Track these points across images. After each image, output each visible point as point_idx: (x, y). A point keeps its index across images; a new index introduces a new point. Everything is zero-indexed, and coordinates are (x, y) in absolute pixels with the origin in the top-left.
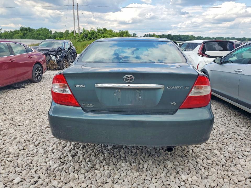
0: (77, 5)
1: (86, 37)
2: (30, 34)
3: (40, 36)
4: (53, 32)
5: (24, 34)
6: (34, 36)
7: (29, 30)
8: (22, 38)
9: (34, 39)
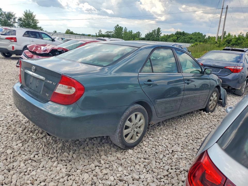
0: (227, 8)
1: (229, 43)
2: (182, 38)
3: (192, 40)
4: (207, 37)
5: (178, 38)
6: (185, 39)
7: (183, 34)
8: (174, 41)
9: (185, 43)
